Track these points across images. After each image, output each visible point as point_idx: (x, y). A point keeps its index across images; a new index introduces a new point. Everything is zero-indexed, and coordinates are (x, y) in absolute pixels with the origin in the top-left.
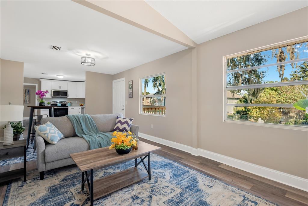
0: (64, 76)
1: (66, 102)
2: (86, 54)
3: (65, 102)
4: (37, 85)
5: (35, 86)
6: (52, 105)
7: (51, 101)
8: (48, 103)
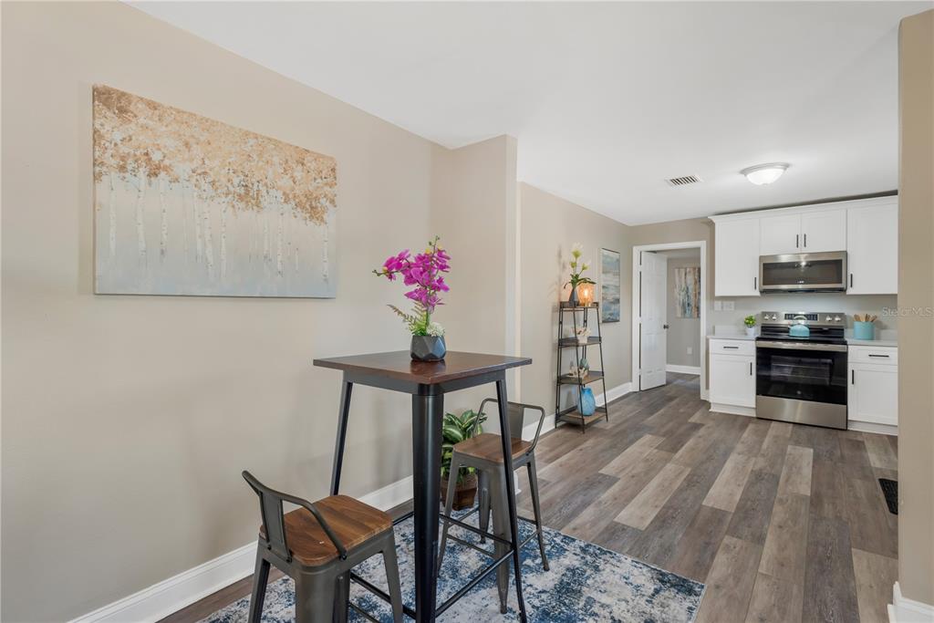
0: (786, 166)
1: (841, 315)
3: (832, 315)
4: (703, 244)
5: (699, 249)
6: (765, 329)
7: (759, 311)
8: (749, 322)
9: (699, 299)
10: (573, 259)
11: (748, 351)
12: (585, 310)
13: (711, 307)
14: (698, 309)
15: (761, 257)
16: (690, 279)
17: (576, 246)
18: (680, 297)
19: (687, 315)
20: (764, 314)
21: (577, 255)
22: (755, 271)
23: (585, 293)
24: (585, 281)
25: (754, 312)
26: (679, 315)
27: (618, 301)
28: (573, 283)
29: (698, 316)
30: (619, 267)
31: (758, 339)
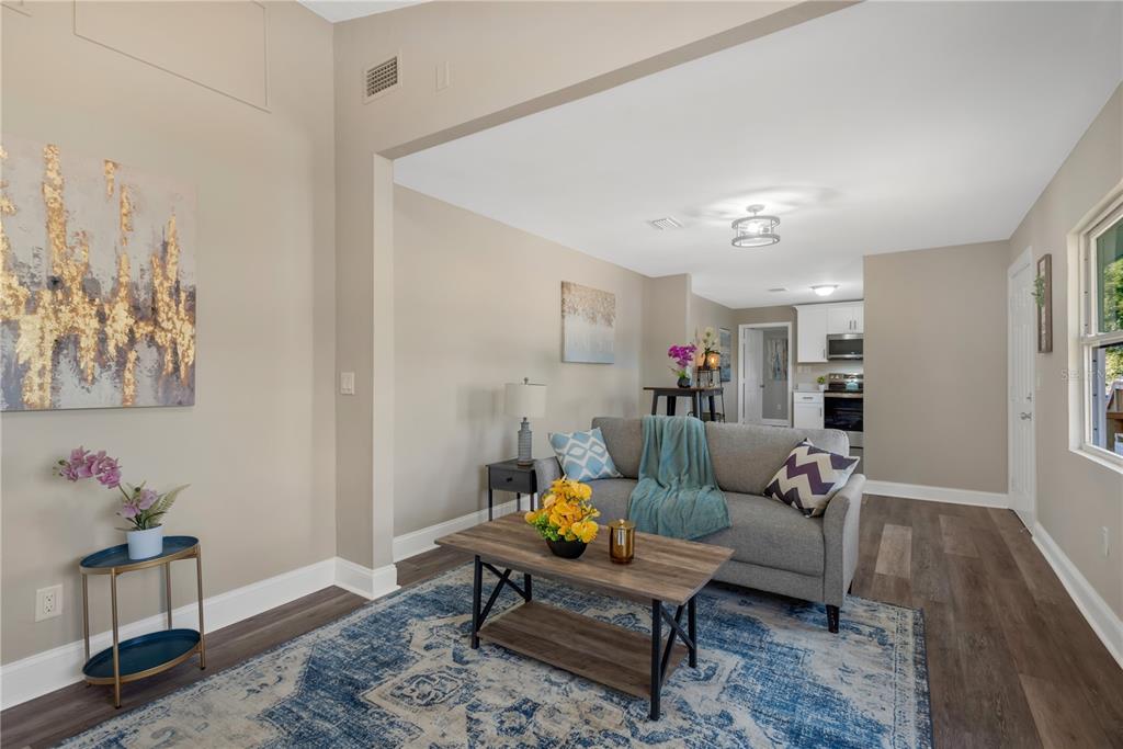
2: (750, 209)
4: (789, 324)
5: (786, 328)
6: (831, 385)
7: (828, 372)
8: (821, 381)
9: (787, 366)
10: (706, 337)
11: (818, 400)
12: (712, 371)
13: (795, 371)
14: (786, 373)
15: (828, 336)
16: (780, 348)
17: (708, 329)
18: (772, 363)
19: (778, 377)
20: (830, 375)
21: (708, 335)
22: (824, 346)
23: (713, 360)
24: (713, 352)
25: (824, 374)
26: (771, 377)
27: (729, 366)
28: (706, 354)
29: (786, 379)
30: (730, 340)
31: (825, 391)
